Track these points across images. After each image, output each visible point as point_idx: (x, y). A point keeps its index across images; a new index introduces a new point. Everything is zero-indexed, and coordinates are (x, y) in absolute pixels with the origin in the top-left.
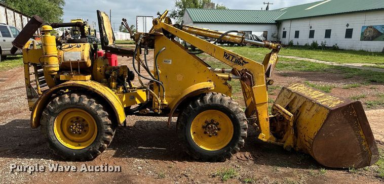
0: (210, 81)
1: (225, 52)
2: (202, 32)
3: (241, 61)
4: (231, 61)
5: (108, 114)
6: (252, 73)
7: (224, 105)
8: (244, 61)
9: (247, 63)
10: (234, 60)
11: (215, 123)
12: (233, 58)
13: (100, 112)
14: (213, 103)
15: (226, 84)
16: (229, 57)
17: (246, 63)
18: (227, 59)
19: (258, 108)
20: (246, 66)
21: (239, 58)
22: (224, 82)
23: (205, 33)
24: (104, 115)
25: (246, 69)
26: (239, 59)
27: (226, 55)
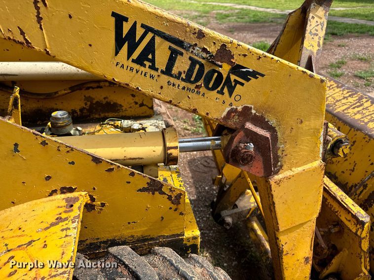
3: (225, 69)
4: (168, 71)
6: (273, 122)
8: (236, 69)
9: (255, 74)
10: (182, 65)
12: (173, 56)
15: (155, 187)
17: (247, 75)
21: (213, 49)
22: (141, 179)
25: (247, 109)
26: (212, 59)
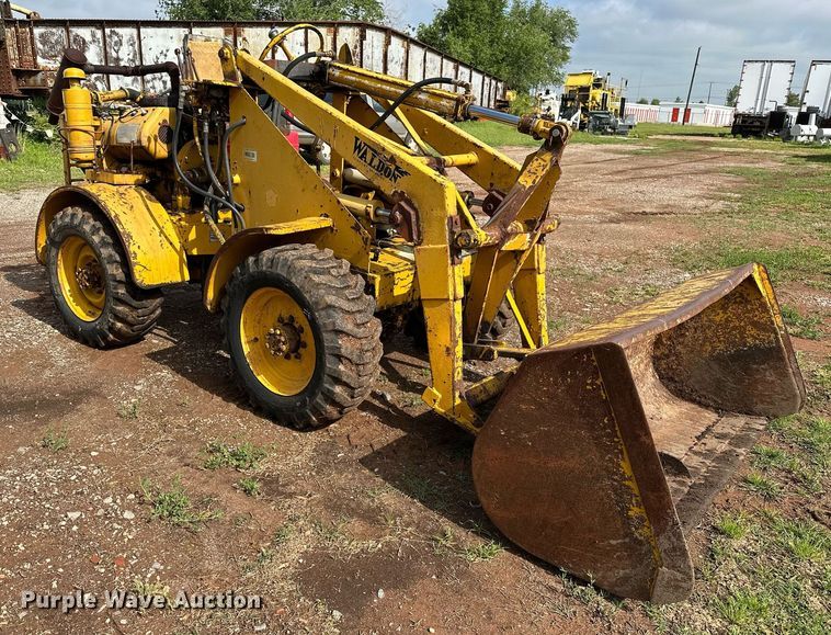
0: (327, 216)
1: (357, 139)
2: (366, 82)
3: (393, 167)
4: (370, 164)
5: (118, 259)
6: (416, 205)
7: (293, 280)
8: (397, 168)
9: (406, 173)
10: (376, 162)
11: (297, 326)
12: (374, 156)
13: (105, 252)
14: (273, 270)
15: (357, 229)
16: (365, 153)
17: (402, 173)
18: (361, 158)
19: (427, 311)
20: (402, 184)
21: (388, 156)
22: (353, 221)
23: (373, 84)
24: (111, 261)
25: (403, 193)
26: (388, 161)
27: (358, 148)
